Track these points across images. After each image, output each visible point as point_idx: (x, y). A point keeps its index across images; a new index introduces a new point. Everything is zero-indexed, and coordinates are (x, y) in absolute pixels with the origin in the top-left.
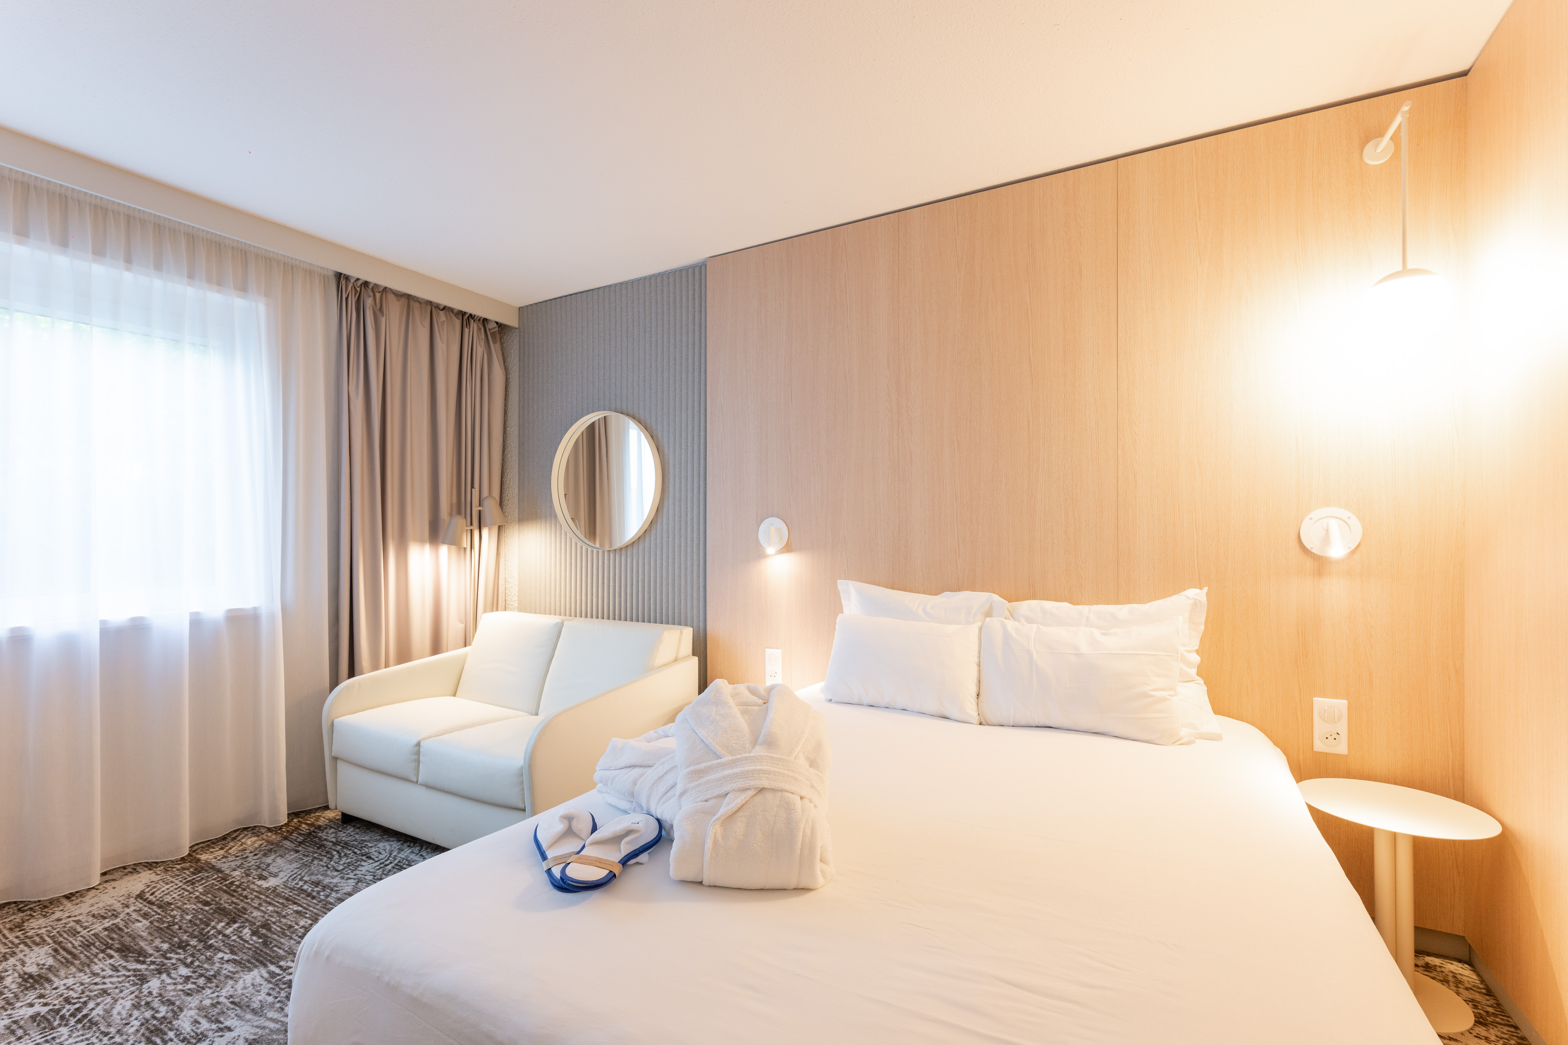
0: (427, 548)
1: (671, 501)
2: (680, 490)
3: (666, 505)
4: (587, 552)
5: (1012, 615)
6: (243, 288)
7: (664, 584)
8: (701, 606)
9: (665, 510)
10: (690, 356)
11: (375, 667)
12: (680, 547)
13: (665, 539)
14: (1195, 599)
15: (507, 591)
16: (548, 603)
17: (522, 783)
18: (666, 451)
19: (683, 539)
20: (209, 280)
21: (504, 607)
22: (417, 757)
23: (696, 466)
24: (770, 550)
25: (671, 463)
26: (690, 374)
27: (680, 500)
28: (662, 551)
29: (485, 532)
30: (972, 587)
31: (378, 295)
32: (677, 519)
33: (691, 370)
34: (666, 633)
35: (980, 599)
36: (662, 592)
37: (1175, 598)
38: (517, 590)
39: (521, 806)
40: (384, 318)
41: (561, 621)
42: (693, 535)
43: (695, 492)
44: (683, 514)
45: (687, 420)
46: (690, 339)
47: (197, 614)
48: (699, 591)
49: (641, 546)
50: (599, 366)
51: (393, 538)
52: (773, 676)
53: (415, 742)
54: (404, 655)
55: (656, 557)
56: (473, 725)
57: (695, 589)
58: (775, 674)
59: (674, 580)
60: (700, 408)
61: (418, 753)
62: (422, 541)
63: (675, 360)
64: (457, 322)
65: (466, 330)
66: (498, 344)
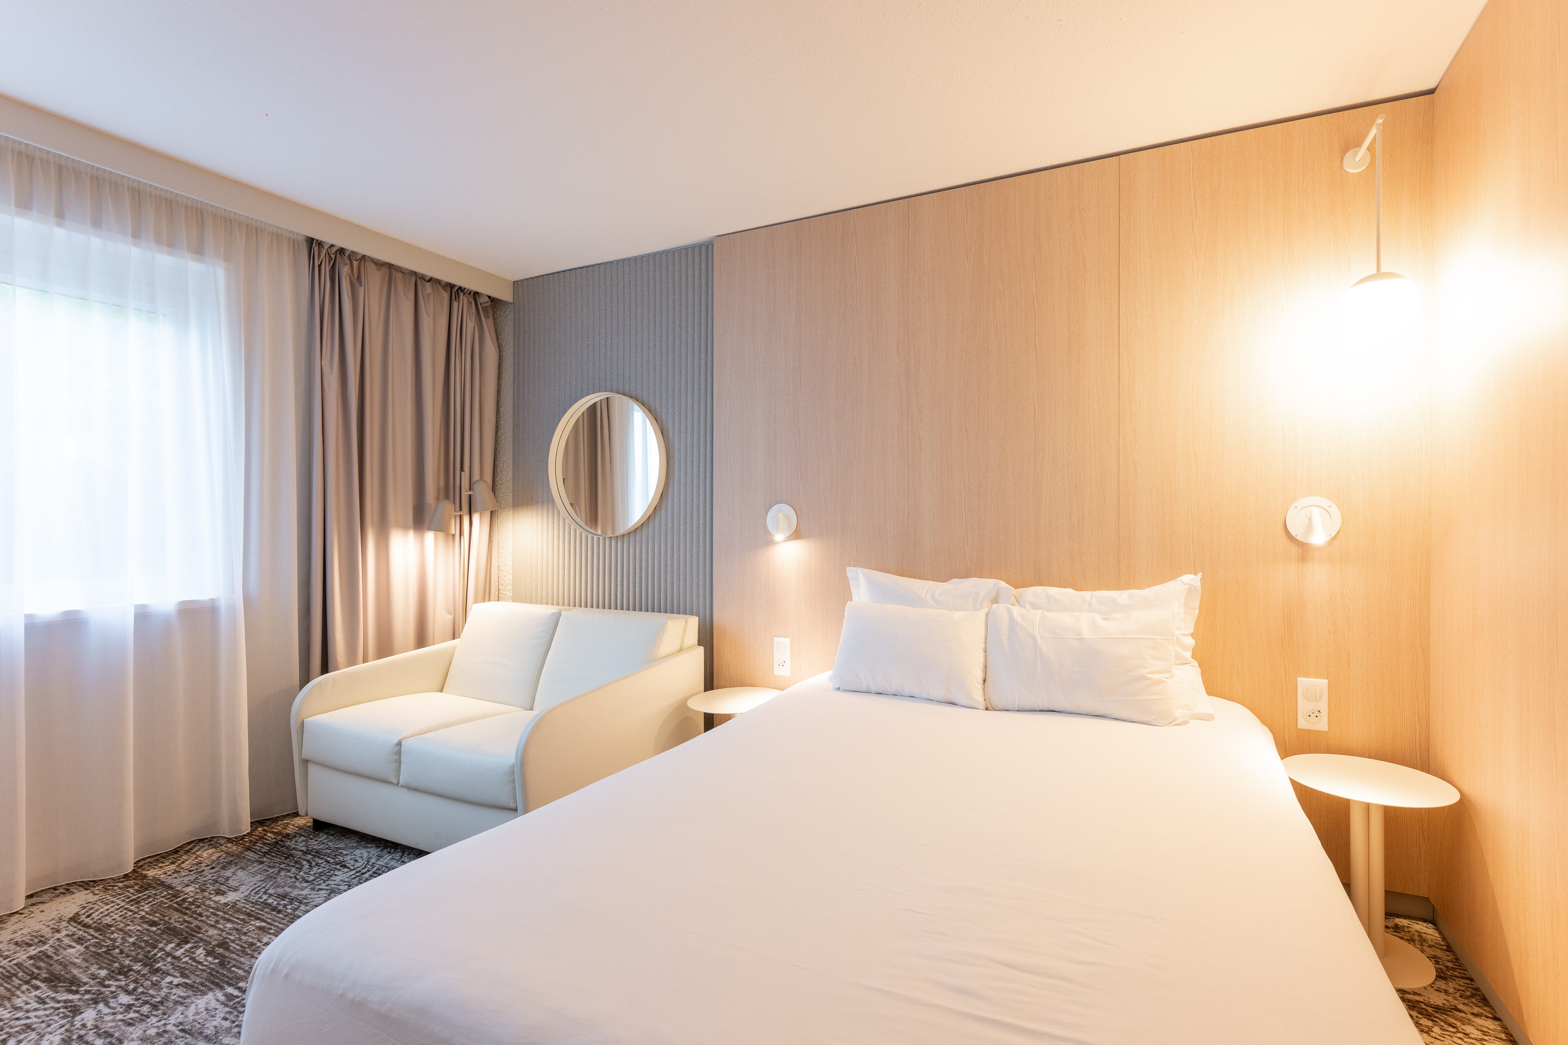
0: (411, 534)
1: (676, 486)
2: (686, 475)
3: (670, 490)
4: (587, 539)
5: (1018, 602)
6: (198, 251)
7: (668, 572)
8: (708, 594)
9: (670, 495)
10: (696, 337)
11: (352, 662)
12: (685, 533)
13: (669, 525)
14: (1190, 584)
15: (500, 580)
16: (544, 593)
17: (514, 781)
18: (671, 435)
19: (688, 525)
20: (158, 241)
21: (497, 597)
22: (397, 757)
23: (702, 450)
24: (779, 537)
25: (676, 447)
26: (696, 356)
27: (686, 485)
28: (666, 538)
29: (476, 518)
30: (980, 574)
31: (355, 264)
32: (682, 504)
33: (697, 352)
34: (670, 623)
35: (987, 585)
36: (666, 581)
37: (1171, 583)
38: (511, 579)
39: (512, 805)
40: (362, 288)
41: (558, 611)
42: (699, 521)
43: (702, 477)
44: (689, 499)
45: (693, 403)
46: (696, 321)
47: (144, 606)
48: (705, 579)
49: (644, 533)
50: (600, 345)
51: (372, 523)
52: (781, 665)
53: (396, 741)
54: (385, 648)
55: (660, 544)
56: (461, 722)
57: (701, 577)
58: (783, 663)
59: (679, 568)
60: (706, 391)
61: (399, 753)
62: (405, 527)
63: (681, 340)
64: (445, 295)
65: (455, 304)
66: (491, 320)
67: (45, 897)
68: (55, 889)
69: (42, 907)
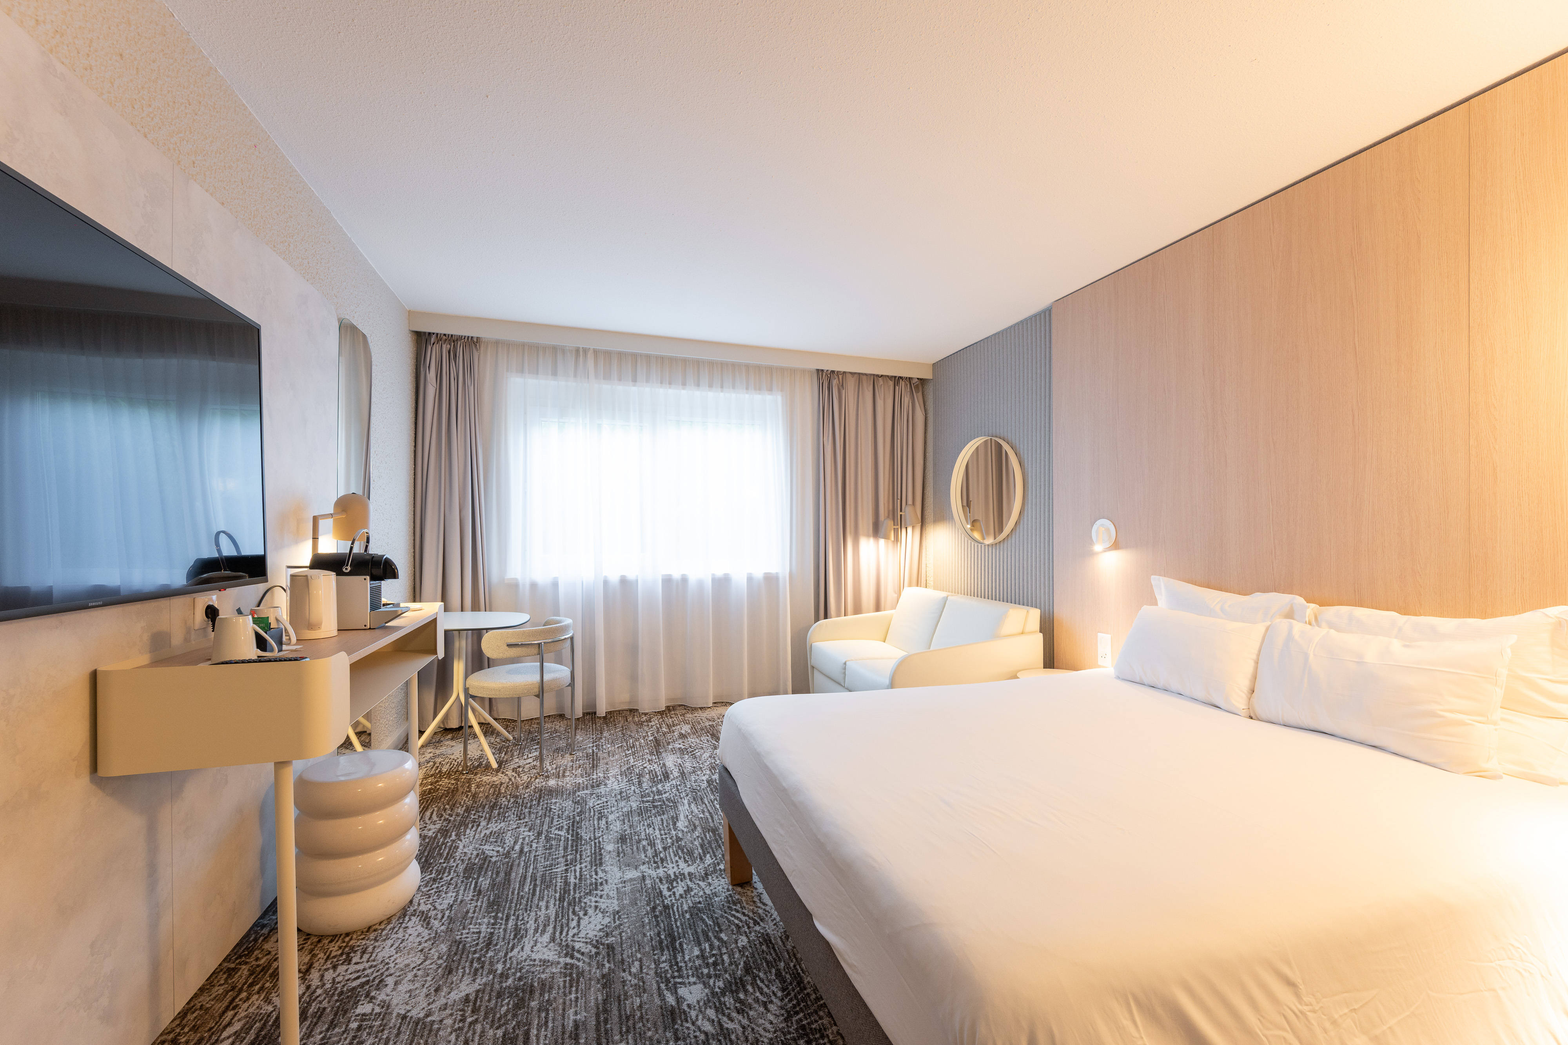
0: (872, 540)
1: (1029, 505)
2: (1036, 497)
3: (1026, 507)
4: (974, 546)
8: (1049, 593)
9: (1026, 512)
10: (1042, 385)
12: (1036, 543)
13: (1025, 536)
18: (1026, 465)
19: (1038, 537)
21: (923, 585)
22: (845, 669)
23: (1047, 477)
24: (1098, 548)
25: (1029, 474)
26: (1043, 400)
27: (1036, 504)
29: (910, 530)
31: (840, 377)
32: (1034, 520)
33: (1043, 398)
34: (1011, 610)
36: (1024, 580)
38: (935, 575)
40: (845, 391)
41: (948, 596)
42: (1044, 533)
43: (1046, 498)
44: (1038, 516)
45: (1040, 439)
46: (1043, 372)
47: (751, 574)
48: (1047, 581)
49: (1009, 542)
51: (850, 533)
52: (1103, 657)
54: (857, 609)
55: (1019, 551)
57: (1046, 578)
58: (1105, 656)
59: (1032, 570)
61: (845, 667)
62: (868, 536)
63: (1032, 390)
64: (891, 383)
65: (897, 388)
66: (920, 394)
67: (719, 705)
68: (722, 703)
69: (717, 708)
